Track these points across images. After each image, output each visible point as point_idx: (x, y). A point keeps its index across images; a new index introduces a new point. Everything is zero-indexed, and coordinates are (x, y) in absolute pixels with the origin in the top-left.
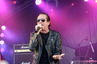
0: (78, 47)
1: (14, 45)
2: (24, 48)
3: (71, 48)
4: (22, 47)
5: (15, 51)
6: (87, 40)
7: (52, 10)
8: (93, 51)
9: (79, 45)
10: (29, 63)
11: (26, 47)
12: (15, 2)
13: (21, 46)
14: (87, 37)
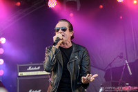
0: (109, 67)
1: (18, 66)
2: (33, 69)
3: (99, 69)
4: (30, 68)
5: (20, 74)
6: (121, 57)
7: (72, 15)
8: (131, 73)
9: (110, 65)
10: (40, 91)
11: (35, 69)
12: (19, 4)
13: (28, 67)
14: (122, 54)
